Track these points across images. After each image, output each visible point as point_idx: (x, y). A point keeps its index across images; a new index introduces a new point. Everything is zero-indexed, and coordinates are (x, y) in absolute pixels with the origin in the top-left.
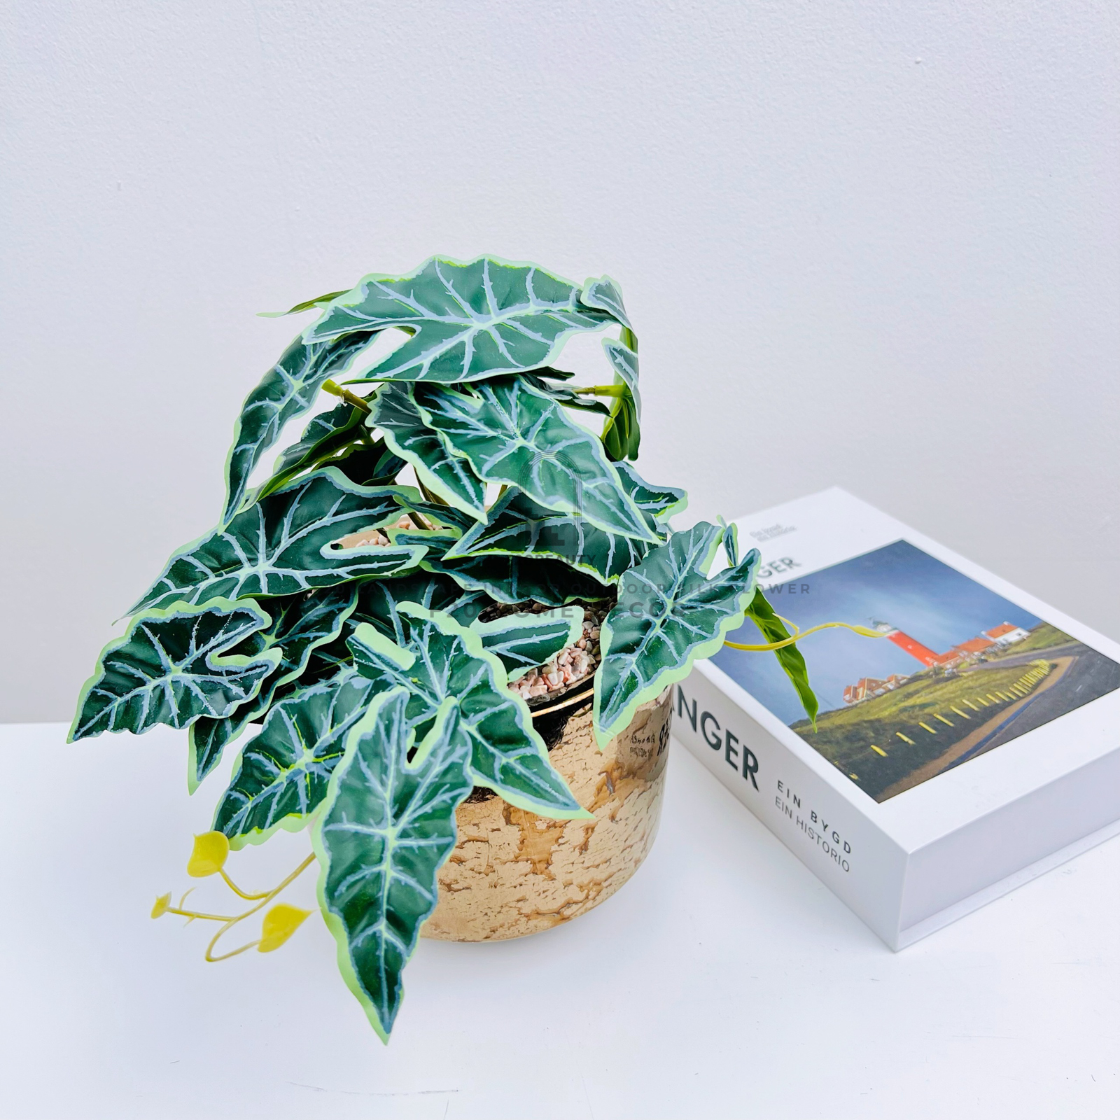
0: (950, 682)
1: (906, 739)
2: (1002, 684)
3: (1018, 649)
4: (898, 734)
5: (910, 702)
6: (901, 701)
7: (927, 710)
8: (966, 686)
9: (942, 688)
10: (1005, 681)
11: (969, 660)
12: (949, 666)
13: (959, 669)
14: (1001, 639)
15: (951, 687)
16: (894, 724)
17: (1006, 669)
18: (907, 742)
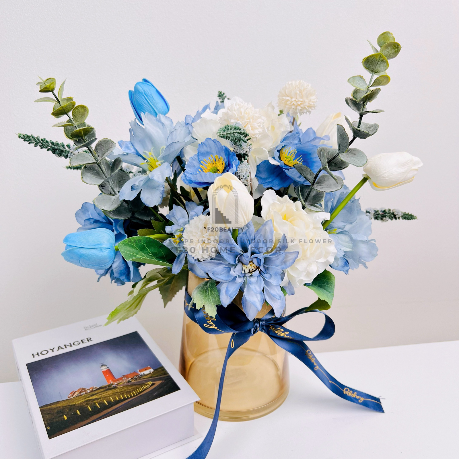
0: (111, 390)
1: (78, 413)
2: (129, 391)
3: (146, 377)
4: (78, 411)
5: (91, 398)
6: (88, 397)
7: (94, 402)
8: (116, 392)
9: (107, 392)
10: (131, 390)
11: (125, 380)
12: (116, 383)
13: (119, 385)
14: (142, 373)
15: (110, 392)
16: (78, 407)
17: (135, 385)
18: (78, 414)
